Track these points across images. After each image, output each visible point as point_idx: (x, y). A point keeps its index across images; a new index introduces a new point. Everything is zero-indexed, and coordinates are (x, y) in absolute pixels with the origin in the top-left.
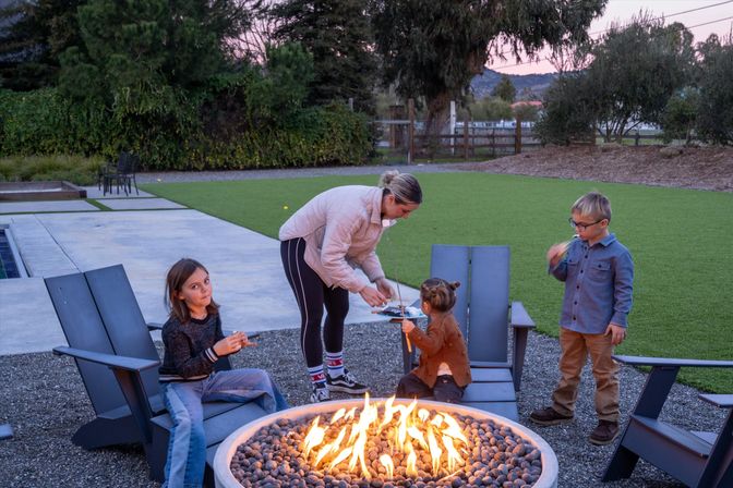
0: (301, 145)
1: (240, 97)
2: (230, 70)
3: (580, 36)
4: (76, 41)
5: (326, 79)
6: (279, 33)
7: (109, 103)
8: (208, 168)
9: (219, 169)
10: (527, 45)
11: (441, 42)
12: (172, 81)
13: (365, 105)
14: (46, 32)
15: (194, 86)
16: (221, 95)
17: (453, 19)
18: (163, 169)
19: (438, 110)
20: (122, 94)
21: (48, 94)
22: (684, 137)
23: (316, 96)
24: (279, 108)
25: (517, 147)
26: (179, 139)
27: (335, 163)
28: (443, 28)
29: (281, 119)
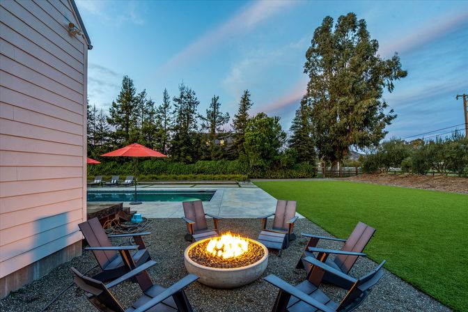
0: (295, 173)
1: (279, 162)
2: (278, 155)
3: (376, 144)
4: (243, 150)
5: (302, 157)
6: (290, 146)
7: (249, 163)
8: (271, 178)
9: (274, 178)
10: (360, 147)
11: (334, 147)
12: (263, 158)
13: (312, 163)
14: (237, 148)
15: (268, 159)
16: (275, 161)
17: (337, 141)
18: (261, 178)
19: (334, 164)
20: (252, 161)
21: (237, 161)
22: (408, 172)
23: (299, 161)
24: (288, 164)
25: (357, 174)
26: (265, 171)
27: (303, 177)
28: (335, 143)
29: (290, 166)
